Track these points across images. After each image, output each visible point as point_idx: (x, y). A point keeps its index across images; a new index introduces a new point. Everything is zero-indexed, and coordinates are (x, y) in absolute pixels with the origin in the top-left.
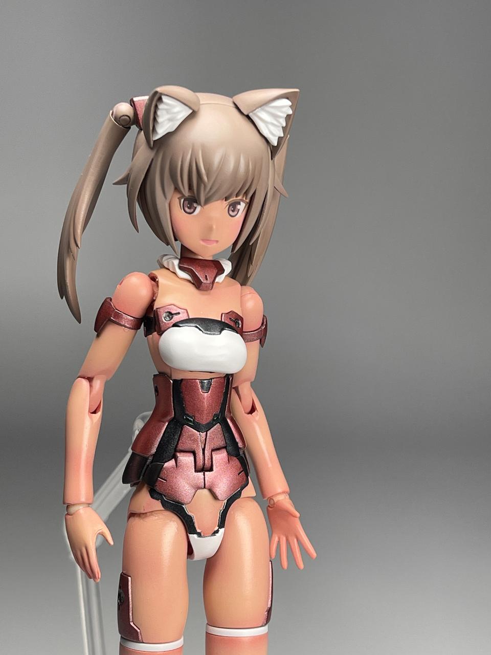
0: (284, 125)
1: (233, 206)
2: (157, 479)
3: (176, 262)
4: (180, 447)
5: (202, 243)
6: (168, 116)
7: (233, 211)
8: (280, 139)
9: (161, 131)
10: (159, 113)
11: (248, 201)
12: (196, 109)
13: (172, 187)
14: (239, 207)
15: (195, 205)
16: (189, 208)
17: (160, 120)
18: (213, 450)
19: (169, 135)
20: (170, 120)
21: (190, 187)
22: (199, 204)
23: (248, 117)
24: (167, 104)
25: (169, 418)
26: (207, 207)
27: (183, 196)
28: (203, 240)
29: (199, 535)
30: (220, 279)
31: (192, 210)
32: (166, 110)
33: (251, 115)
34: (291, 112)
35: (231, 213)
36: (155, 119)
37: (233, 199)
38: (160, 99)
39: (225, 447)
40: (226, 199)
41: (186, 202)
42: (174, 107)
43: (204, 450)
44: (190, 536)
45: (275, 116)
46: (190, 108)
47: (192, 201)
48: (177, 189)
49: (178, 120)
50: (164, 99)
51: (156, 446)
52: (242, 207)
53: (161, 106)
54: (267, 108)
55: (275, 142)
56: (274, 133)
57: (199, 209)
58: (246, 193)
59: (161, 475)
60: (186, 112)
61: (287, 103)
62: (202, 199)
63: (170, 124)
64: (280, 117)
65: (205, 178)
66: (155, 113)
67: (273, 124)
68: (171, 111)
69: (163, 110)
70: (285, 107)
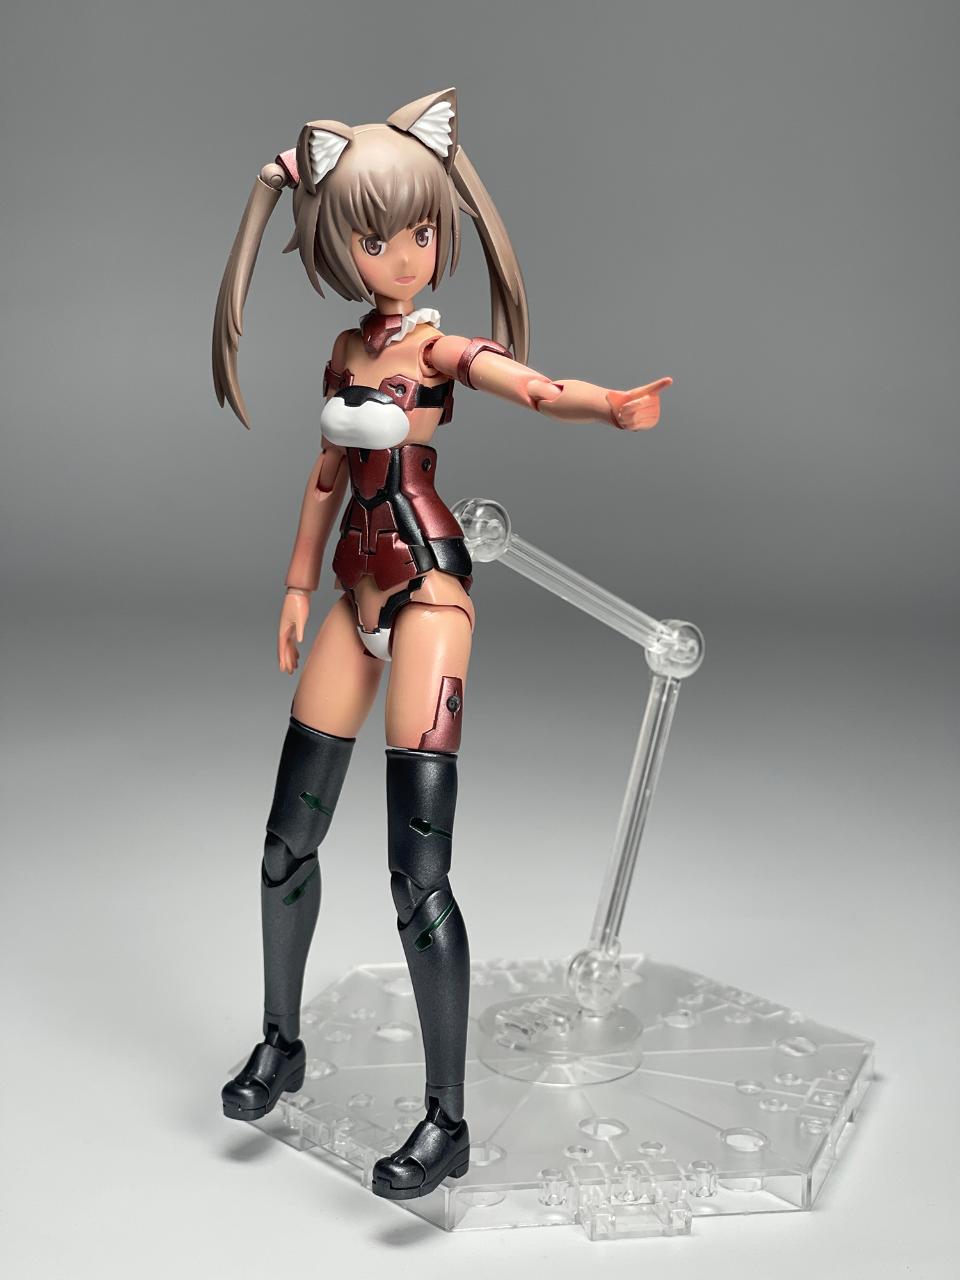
0: (450, 131)
5: (398, 283)
6: (323, 153)
8: (450, 148)
9: (322, 170)
10: (314, 151)
11: (434, 224)
12: (351, 138)
13: (350, 228)
15: (379, 243)
16: (373, 249)
18: (380, 532)
21: (370, 225)
22: (384, 240)
24: (320, 139)
26: (393, 240)
27: (365, 236)
28: (397, 280)
29: (362, 628)
32: (321, 145)
33: (411, 130)
34: (453, 115)
35: (420, 243)
36: (312, 160)
39: (394, 531)
40: (410, 226)
41: (369, 243)
42: (328, 140)
43: (369, 530)
45: (438, 124)
46: (344, 139)
47: (375, 240)
48: (355, 230)
49: (334, 155)
50: (316, 133)
52: (430, 233)
54: (426, 118)
56: (441, 143)
58: (429, 215)
61: (447, 104)
63: (327, 161)
64: (443, 123)
65: (384, 208)
66: (310, 152)
67: (438, 133)
68: (327, 145)
69: (318, 146)
70: (444, 110)
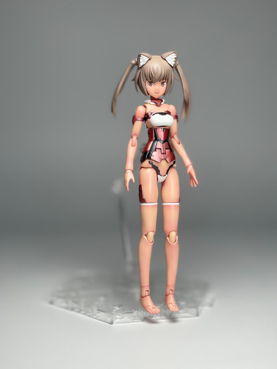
0: (175, 60)
1: (163, 83)
2: (151, 156)
3: (150, 101)
4: (157, 147)
5: (155, 94)
6: (143, 60)
7: (163, 85)
9: (141, 64)
10: (140, 59)
11: (167, 81)
12: (150, 58)
14: (164, 83)
15: (152, 83)
16: (151, 84)
17: (141, 61)
18: (166, 149)
19: (143, 65)
20: (143, 61)
21: (150, 79)
22: (153, 83)
23: (165, 59)
24: (142, 57)
25: (153, 140)
26: (155, 84)
27: (149, 81)
28: (155, 93)
29: (161, 175)
30: (162, 103)
32: (142, 58)
34: (176, 57)
36: (140, 61)
37: (162, 81)
38: (140, 56)
39: (169, 149)
40: (160, 81)
42: (144, 57)
43: (163, 148)
44: (158, 175)
46: (149, 58)
47: (151, 83)
48: (147, 79)
49: (146, 61)
50: (141, 56)
53: (140, 58)
54: (169, 56)
55: (173, 65)
56: (172, 63)
57: (153, 85)
58: (165, 79)
61: (174, 54)
62: (153, 82)
63: (143, 62)
64: (173, 58)
65: (153, 75)
66: (139, 60)
67: (172, 61)
68: (143, 59)
69: (141, 59)
70: (174, 55)
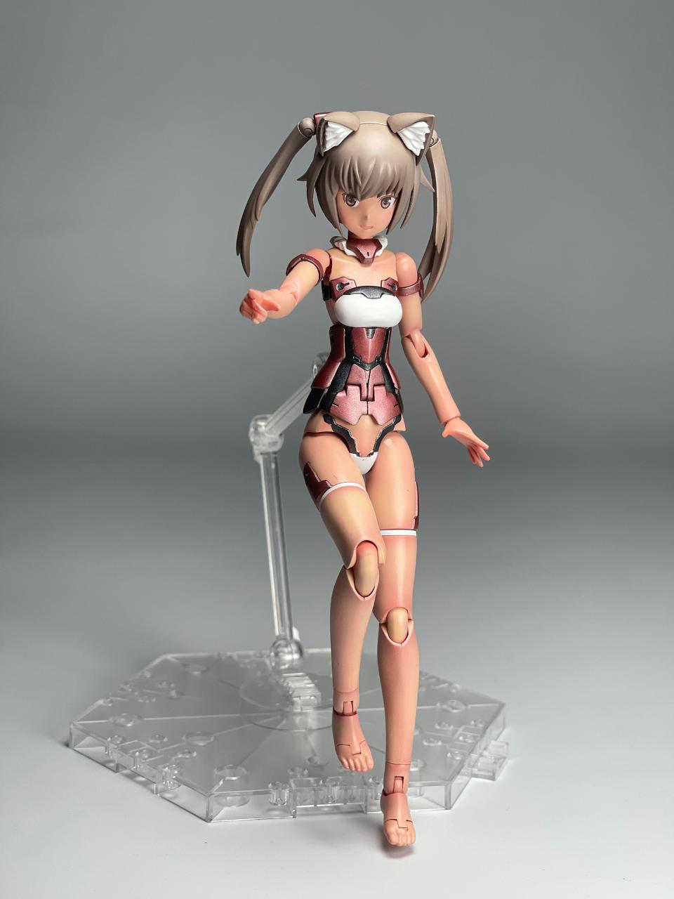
0: (424, 140)
2: (331, 405)
3: (344, 243)
4: (350, 380)
5: (360, 228)
7: (385, 204)
8: (421, 151)
10: (327, 133)
11: (396, 196)
13: (337, 188)
15: (354, 200)
16: (350, 202)
18: (375, 385)
19: (335, 148)
21: (350, 187)
25: (341, 359)
26: (365, 201)
28: (361, 226)
29: (358, 455)
30: (379, 253)
31: (352, 204)
32: (331, 131)
33: (399, 133)
34: (428, 131)
35: (383, 205)
36: (324, 137)
39: (384, 385)
40: (378, 196)
41: (348, 198)
43: (368, 384)
45: (417, 135)
46: (350, 129)
49: (341, 138)
50: (329, 123)
51: (331, 380)
55: (418, 153)
56: (416, 147)
59: (335, 402)
60: (347, 132)
61: (425, 124)
63: (336, 140)
64: (421, 135)
65: (360, 181)
66: (324, 133)
67: (416, 141)
68: (335, 132)
70: (424, 128)
